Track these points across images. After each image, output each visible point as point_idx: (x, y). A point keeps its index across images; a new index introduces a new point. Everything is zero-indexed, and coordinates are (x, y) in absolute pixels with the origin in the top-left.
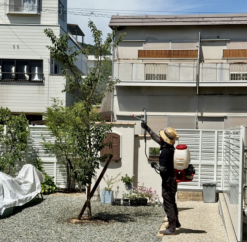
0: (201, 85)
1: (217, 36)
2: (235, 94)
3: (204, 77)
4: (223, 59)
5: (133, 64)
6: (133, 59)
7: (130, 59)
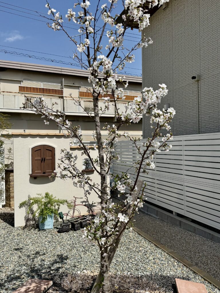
0: (66, 114)
1: (73, 83)
2: (86, 121)
3: (68, 109)
4: (79, 98)
5: (15, 96)
6: (15, 93)
7: (12, 92)
